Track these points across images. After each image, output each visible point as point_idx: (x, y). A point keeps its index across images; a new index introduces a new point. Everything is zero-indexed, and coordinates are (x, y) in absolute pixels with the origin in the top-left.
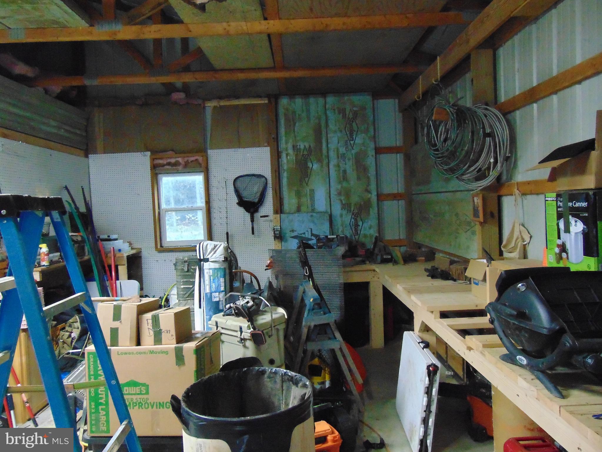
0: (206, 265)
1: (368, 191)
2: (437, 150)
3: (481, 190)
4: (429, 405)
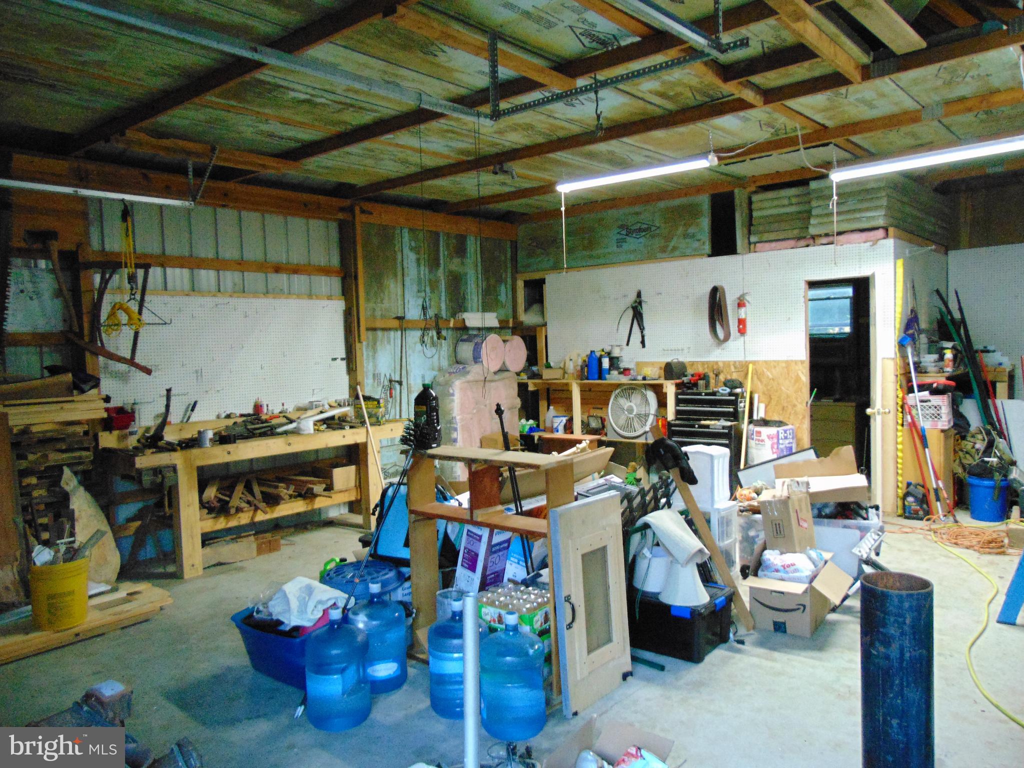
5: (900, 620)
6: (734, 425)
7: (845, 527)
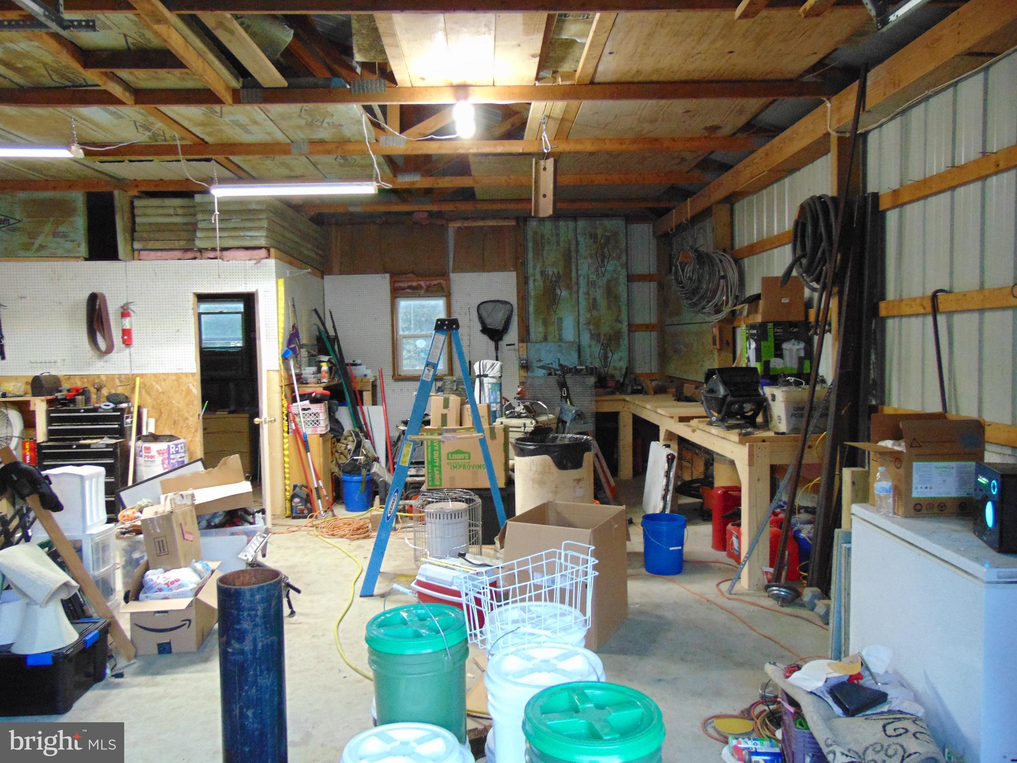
0: (486, 380)
1: (619, 321)
2: (683, 287)
3: (719, 322)
4: (667, 485)
5: (253, 613)
6: (120, 442)
7: (233, 534)
